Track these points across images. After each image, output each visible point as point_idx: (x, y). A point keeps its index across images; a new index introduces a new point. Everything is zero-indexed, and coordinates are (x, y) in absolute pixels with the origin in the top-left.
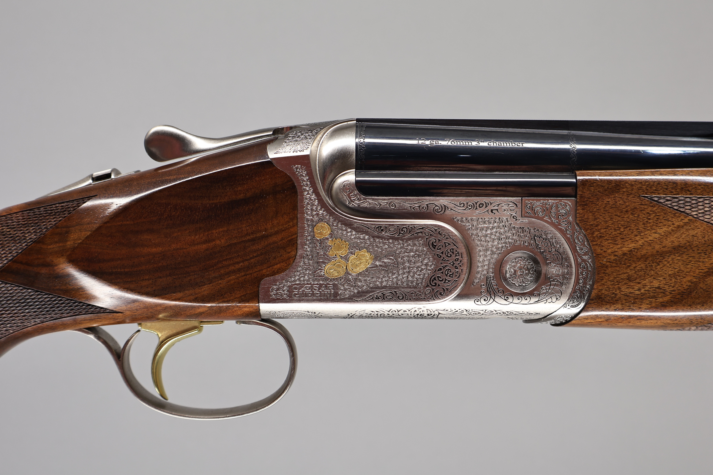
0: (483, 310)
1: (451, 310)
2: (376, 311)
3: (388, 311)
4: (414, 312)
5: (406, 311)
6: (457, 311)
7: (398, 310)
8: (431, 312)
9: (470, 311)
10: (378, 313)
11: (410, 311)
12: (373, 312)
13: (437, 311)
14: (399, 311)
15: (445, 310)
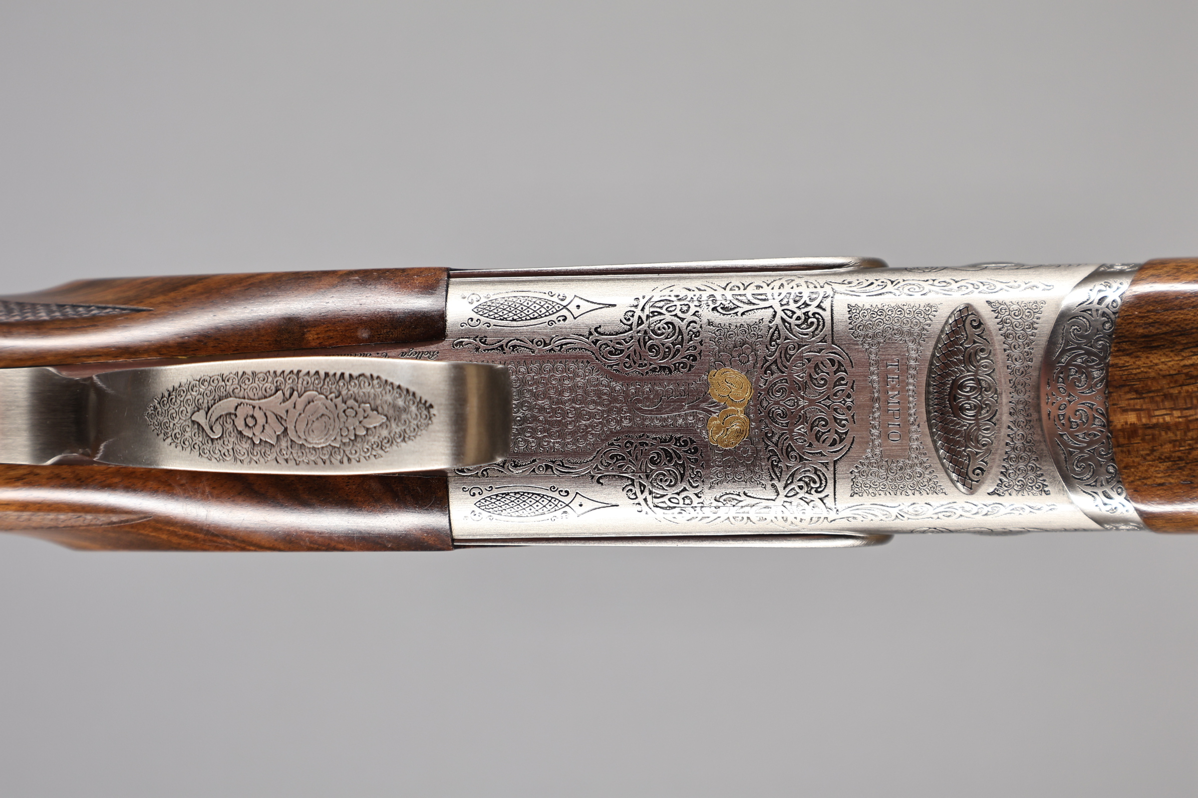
0: (927, 281)
1: (859, 282)
2: (697, 288)
3: (723, 288)
4: (780, 288)
5: (762, 287)
6: (872, 283)
7: (743, 284)
8: (815, 287)
9: (899, 282)
10: (701, 293)
11: (771, 287)
12: (689, 290)
13: (828, 284)
14: (747, 286)
15: (846, 282)
